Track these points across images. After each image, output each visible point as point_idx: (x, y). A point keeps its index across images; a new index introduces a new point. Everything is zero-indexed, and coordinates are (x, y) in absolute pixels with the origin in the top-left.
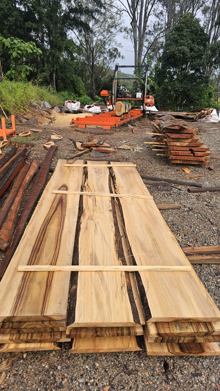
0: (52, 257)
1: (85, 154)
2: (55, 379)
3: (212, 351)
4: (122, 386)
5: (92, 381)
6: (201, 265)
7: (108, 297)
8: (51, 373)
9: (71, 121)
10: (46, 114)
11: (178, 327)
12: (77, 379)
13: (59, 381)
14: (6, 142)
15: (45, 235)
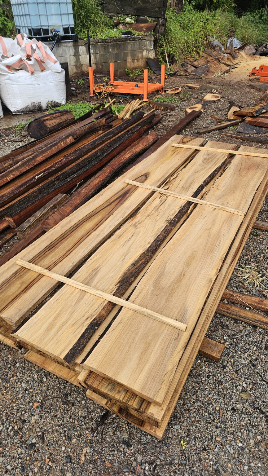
1: (231, 127)
2: (8, 372)
3: (151, 431)
4: (50, 410)
5: (31, 390)
6: (255, 327)
7: (65, 323)
8: (9, 366)
9: (251, 70)
10: (228, 58)
11: (110, 386)
12: (23, 382)
13: (10, 376)
14: (146, 102)
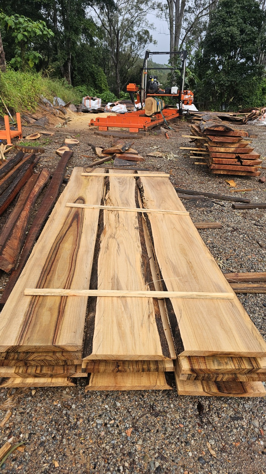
0: (65, 280)
1: (107, 162)
2: (68, 419)
3: (256, 392)
4: (148, 428)
5: (112, 422)
6: (245, 294)
7: (132, 327)
8: (64, 412)
10: (59, 113)
11: (216, 363)
12: (95, 419)
13: (73, 421)
14: (10, 146)
15: (57, 255)
